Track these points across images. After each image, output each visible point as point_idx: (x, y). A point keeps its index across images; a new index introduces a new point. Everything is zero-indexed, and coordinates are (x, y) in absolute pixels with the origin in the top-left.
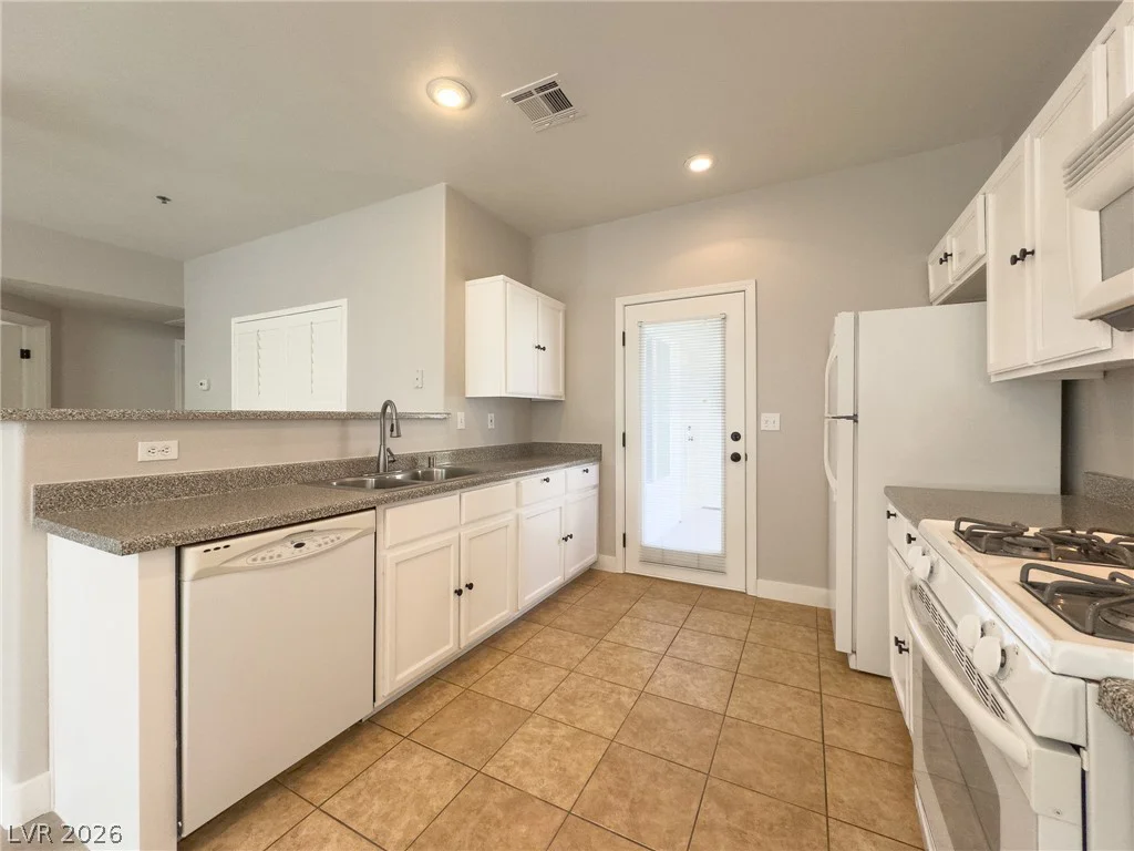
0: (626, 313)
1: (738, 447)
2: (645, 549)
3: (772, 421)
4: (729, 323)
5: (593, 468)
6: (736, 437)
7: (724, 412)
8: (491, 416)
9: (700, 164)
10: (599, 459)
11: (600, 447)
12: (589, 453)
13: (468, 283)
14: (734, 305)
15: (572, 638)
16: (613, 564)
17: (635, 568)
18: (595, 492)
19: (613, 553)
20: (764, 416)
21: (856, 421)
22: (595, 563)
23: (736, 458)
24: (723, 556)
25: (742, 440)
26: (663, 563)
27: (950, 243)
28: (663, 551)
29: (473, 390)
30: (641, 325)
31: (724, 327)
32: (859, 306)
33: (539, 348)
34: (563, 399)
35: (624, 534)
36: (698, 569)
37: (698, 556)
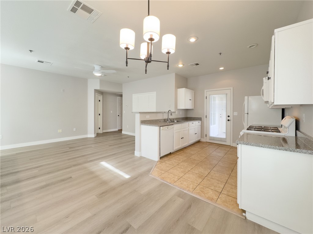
0: (207, 93)
1: (229, 118)
2: (210, 137)
3: (236, 114)
5: (200, 122)
6: (229, 116)
8: (181, 112)
9: (222, 68)
10: (201, 120)
11: (201, 118)
12: (199, 119)
13: (178, 89)
14: (228, 92)
15: (198, 148)
16: (203, 140)
17: (208, 141)
18: (200, 126)
19: (204, 138)
20: (234, 113)
22: (200, 140)
23: (229, 120)
24: (226, 139)
26: (214, 140)
28: (214, 138)
29: (178, 108)
30: (210, 95)
31: (226, 96)
32: (248, 95)
33: (191, 100)
34: (194, 109)
35: (206, 134)
36: (221, 141)
37: (221, 138)
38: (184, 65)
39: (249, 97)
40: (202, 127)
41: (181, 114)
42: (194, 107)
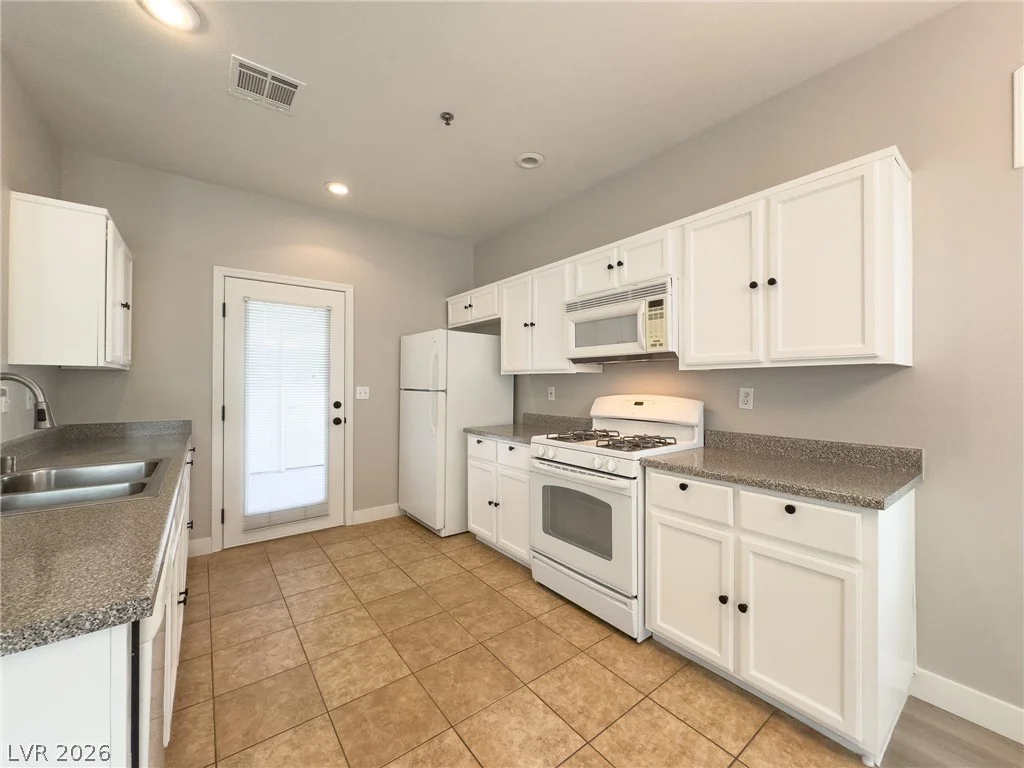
0: (226, 285)
1: (339, 413)
2: (247, 518)
3: (363, 393)
4: (334, 314)
6: (337, 405)
7: (328, 385)
9: (339, 189)
19: (210, 534)
20: (358, 389)
21: (446, 393)
23: (337, 421)
24: (325, 504)
25: (342, 408)
26: (270, 526)
27: (471, 299)
28: (270, 514)
30: (246, 300)
31: (329, 318)
33: (126, 306)
34: (128, 369)
35: (223, 511)
36: (306, 518)
37: (305, 508)
38: (201, 24)
39: (449, 332)
42: (130, 358)
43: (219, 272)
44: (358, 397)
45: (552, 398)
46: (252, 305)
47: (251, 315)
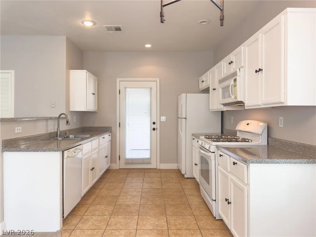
0: (120, 84)
1: (154, 126)
2: (126, 160)
3: (164, 119)
4: (153, 90)
6: (154, 123)
7: (151, 116)
8: (75, 118)
9: (148, 46)
10: (111, 132)
11: (110, 128)
12: (108, 129)
13: (71, 71)
14: (153, 85)
15: (117, 183)
16: (115, 166)
17: (123, 166)
18: (110, 143)
19: (116, 163)
20: (162, 117)
21: (186, 119)
22: (109, 167)
23: (154, 129)
24: (150, 159)
25: (156, 124)
26: (132, 163)
27: (203, 78)
28: (132, 159)
29: (72, 109)
30: (125, 88)
31: (151, 91)
32: (187, 92)
33: (94, 94)
34: (97, 111)
35: (119, 156)
36: (143, 163)
37: (143, 159)
38: (95, 24)
39: (187, 94)
40: (113, 143)
41: (75, 121)
42: (97, 108)
43: (118, 80)
44: (161, 120)
45: (232, 122)
46: (128, 89)
47: (127, 92)
